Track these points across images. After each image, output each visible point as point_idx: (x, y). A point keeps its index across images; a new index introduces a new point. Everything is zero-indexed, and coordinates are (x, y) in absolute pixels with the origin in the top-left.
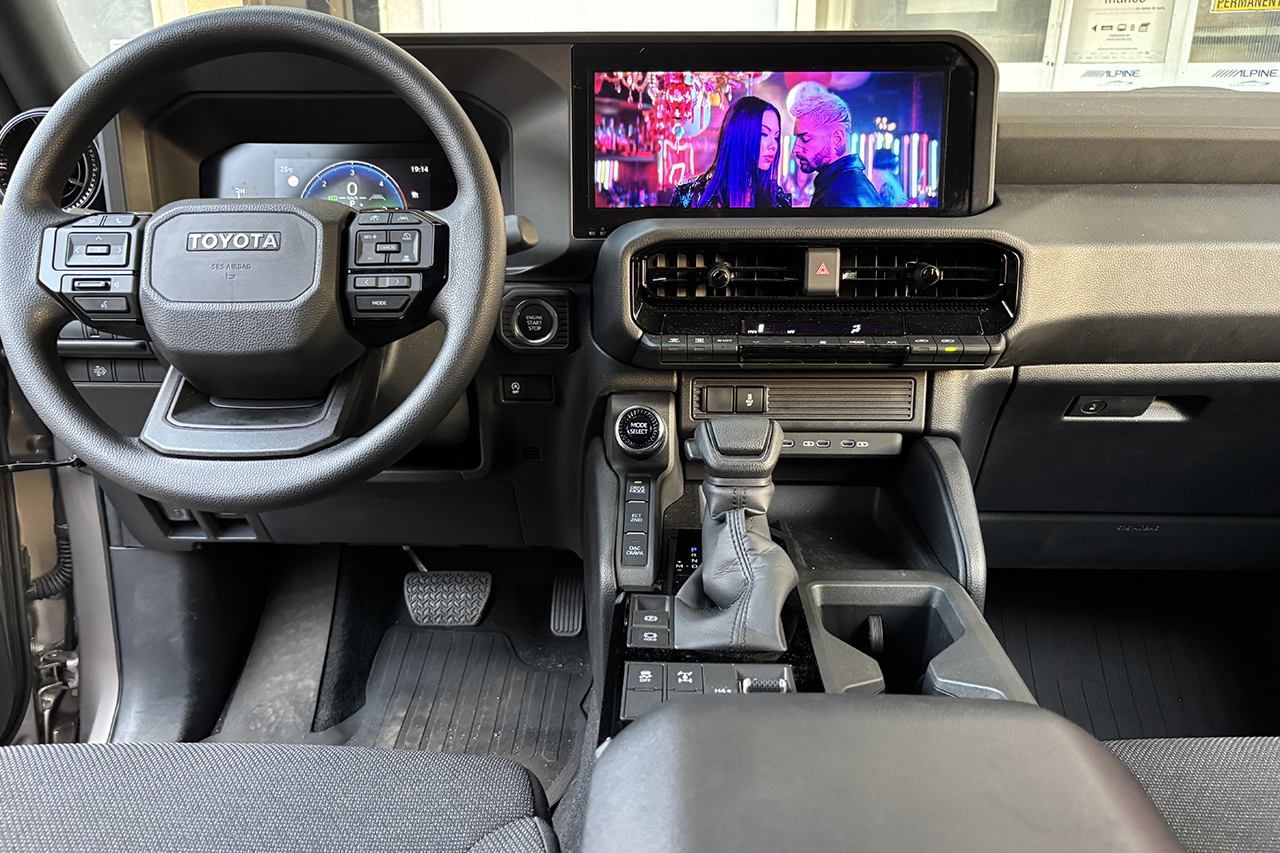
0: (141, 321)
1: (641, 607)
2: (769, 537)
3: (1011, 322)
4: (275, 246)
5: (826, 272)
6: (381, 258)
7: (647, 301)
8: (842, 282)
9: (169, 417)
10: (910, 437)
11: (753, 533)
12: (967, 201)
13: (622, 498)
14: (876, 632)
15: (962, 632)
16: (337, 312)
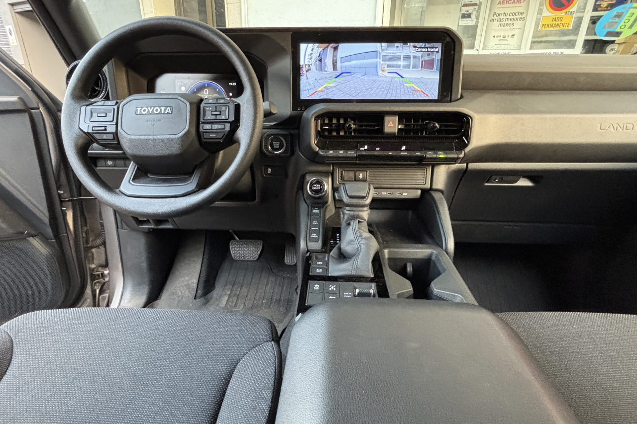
0: (119, 143)
1: (316, 258)
2: (367, 231)
3: (466, 145)
4: (170, 112)
5: (392, 125)
6: (213, 117)
7: (321, 136)
8: (398, 129)
9: (131, 181)
10: (425, 192)
11: (361, 229)
12: (450, 97)
13: (310, 214)
14: (409, 269)
15: (444, 270)
16: (196, 139)
